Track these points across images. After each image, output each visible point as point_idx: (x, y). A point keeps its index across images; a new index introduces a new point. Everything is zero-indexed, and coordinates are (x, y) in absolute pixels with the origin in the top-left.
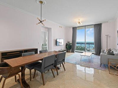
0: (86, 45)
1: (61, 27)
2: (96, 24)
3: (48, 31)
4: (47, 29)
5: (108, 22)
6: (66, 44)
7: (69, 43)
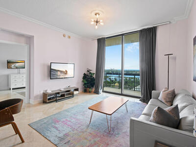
0: (123, 76)
1: (69, 37)
2: (144, 29)
5: (170, 22)
6: (84, 74)
7: (90, 73)
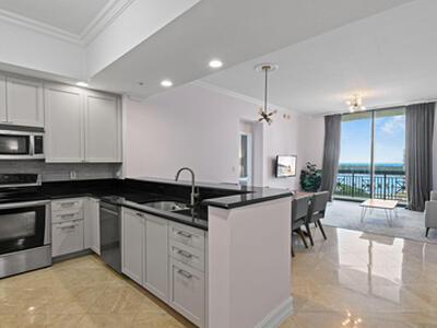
1: (289, 117)
2: (414, 105)
3: (252, 132)
4: (249, 127)
6: (303, 172)
7: (313, 170)
